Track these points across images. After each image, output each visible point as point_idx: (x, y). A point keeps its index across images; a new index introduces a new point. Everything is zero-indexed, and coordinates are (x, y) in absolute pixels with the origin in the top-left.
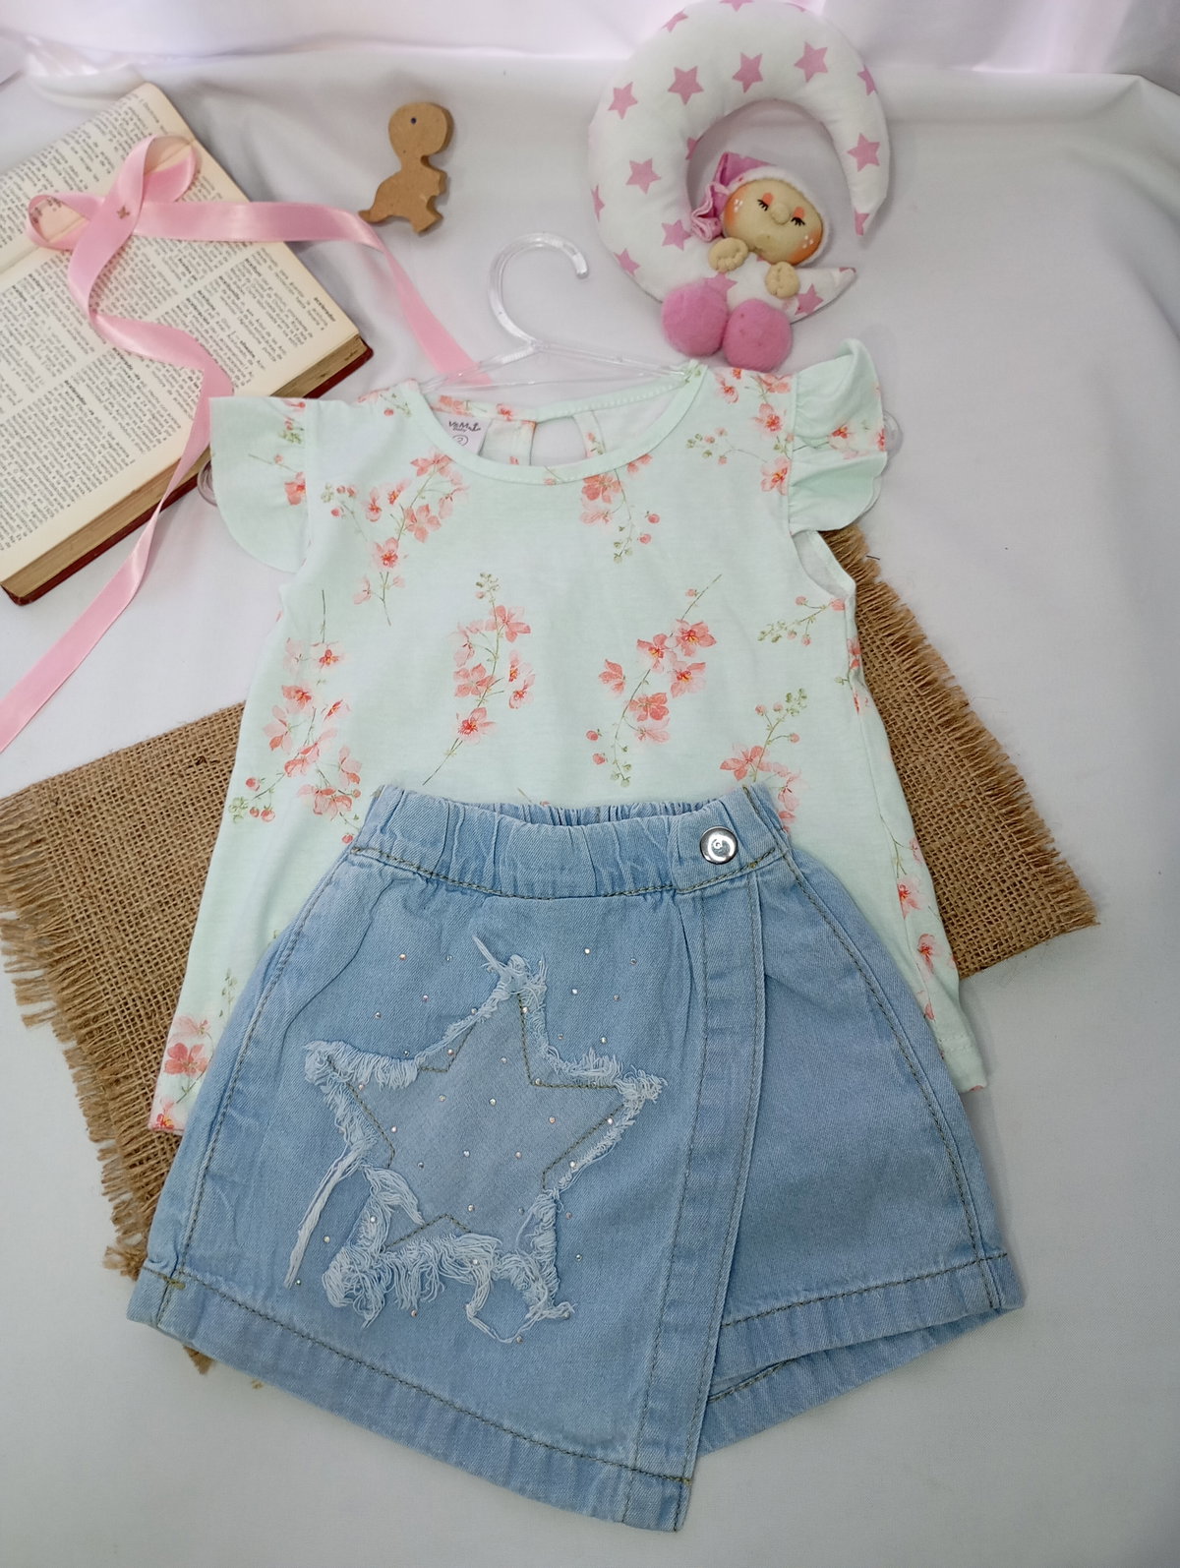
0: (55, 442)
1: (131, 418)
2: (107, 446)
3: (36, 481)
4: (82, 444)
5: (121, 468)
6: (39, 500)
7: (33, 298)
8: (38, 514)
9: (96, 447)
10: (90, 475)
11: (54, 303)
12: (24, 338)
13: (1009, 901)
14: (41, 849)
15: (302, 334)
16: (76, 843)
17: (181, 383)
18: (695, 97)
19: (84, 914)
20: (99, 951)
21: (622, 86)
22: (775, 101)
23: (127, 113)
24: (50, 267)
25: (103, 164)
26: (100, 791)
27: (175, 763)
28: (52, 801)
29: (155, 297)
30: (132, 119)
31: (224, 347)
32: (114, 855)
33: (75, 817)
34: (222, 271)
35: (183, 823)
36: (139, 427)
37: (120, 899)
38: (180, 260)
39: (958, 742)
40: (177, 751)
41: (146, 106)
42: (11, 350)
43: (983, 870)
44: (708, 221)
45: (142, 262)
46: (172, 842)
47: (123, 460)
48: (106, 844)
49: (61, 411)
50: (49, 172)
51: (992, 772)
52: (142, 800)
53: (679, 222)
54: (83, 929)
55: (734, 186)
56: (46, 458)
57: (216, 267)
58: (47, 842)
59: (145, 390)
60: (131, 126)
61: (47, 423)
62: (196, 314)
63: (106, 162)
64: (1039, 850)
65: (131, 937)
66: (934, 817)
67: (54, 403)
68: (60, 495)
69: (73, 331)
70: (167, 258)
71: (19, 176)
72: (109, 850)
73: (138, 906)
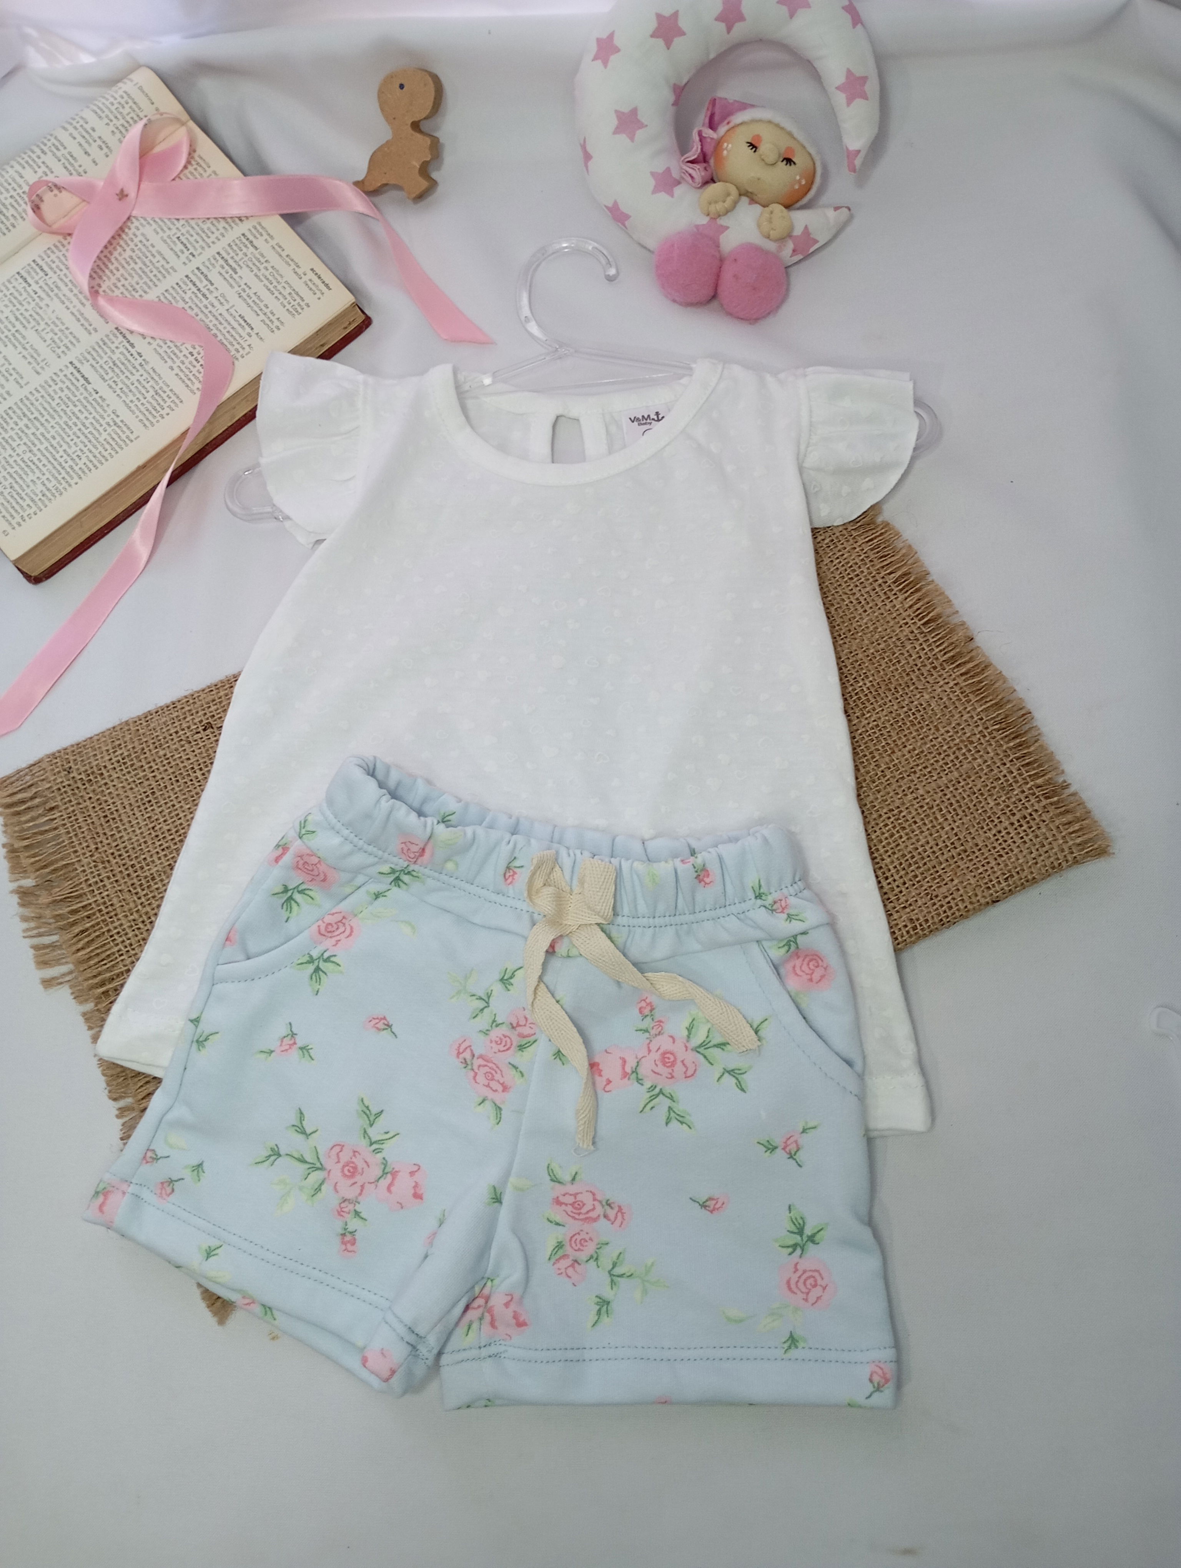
0: (61, 423)
1: (134, 395)
2: (112, 424)
3: (45, 461)
4: (87, 423)
5: (127, 445)
6: (48, 479)
7: (37, 283)
8: (47, 493)
9: (101, 425)
10: (96, 453)
11: (57, 287)
12: (29, 322)
13: (1019, 833)
14: (54, 816)
15: (299, 305)
16: (88, 811)
17: (183, 358)
18: (678, 41)
19: (97, 879)
20: (113, 914)
21: (604, 35)
22: (760, 41)
23: (122, 97)
24: (53, 252)
25: (101, 149)
26: (111, 759)
27: (183, 730)
28: (65, 770)
29: (155, 276)
30: (127, 103)
31: (223, 322)
32: (126, 820)
33: (87, 785)
34: (219, 247)
35: (191, 788)
36: (142, 404)
37: (132, 863)
38: (178, 238)
39: (964, 678)
40: (185, 718)
41: (141, 88)
42: (17, 334)
43: (992, 804)
44: (696, 166)
45: (141, 241)
46: (181, 807)
47: (127, 437)
48: (117, 810)
49: (66, 391)
50: (49, 159)
51: (998, 705)
52: (151, 767)
53: (668, 170)
54: (96, 892)
55: (722, 129)
56: (54, 438)
57: (213, 243)
58: (60, 809)
59: (148, 368)
60: (127, 109)
61: (54, 404)
62: (194, 289)
63: (103, 146)
64: (1049, 782)
65: (143, 899)
66: (940, 754)
67: (60, 385)
68: (68, 473)
69: (77, 313)
70: (165, 238)
71: (20, 164)
72: (120, 816)
73: (149, 870)
